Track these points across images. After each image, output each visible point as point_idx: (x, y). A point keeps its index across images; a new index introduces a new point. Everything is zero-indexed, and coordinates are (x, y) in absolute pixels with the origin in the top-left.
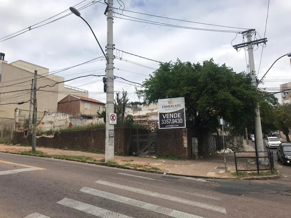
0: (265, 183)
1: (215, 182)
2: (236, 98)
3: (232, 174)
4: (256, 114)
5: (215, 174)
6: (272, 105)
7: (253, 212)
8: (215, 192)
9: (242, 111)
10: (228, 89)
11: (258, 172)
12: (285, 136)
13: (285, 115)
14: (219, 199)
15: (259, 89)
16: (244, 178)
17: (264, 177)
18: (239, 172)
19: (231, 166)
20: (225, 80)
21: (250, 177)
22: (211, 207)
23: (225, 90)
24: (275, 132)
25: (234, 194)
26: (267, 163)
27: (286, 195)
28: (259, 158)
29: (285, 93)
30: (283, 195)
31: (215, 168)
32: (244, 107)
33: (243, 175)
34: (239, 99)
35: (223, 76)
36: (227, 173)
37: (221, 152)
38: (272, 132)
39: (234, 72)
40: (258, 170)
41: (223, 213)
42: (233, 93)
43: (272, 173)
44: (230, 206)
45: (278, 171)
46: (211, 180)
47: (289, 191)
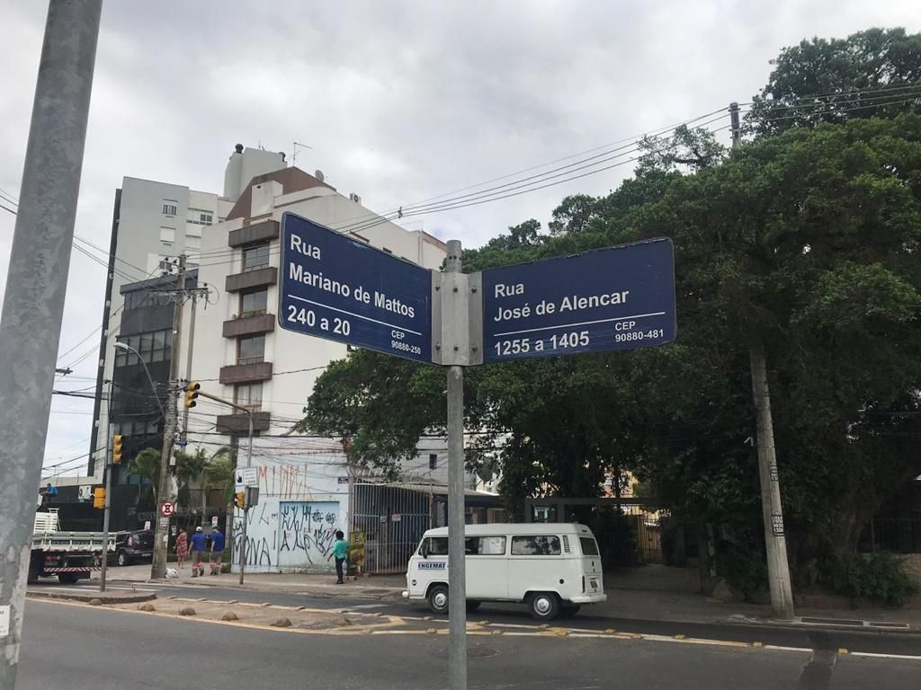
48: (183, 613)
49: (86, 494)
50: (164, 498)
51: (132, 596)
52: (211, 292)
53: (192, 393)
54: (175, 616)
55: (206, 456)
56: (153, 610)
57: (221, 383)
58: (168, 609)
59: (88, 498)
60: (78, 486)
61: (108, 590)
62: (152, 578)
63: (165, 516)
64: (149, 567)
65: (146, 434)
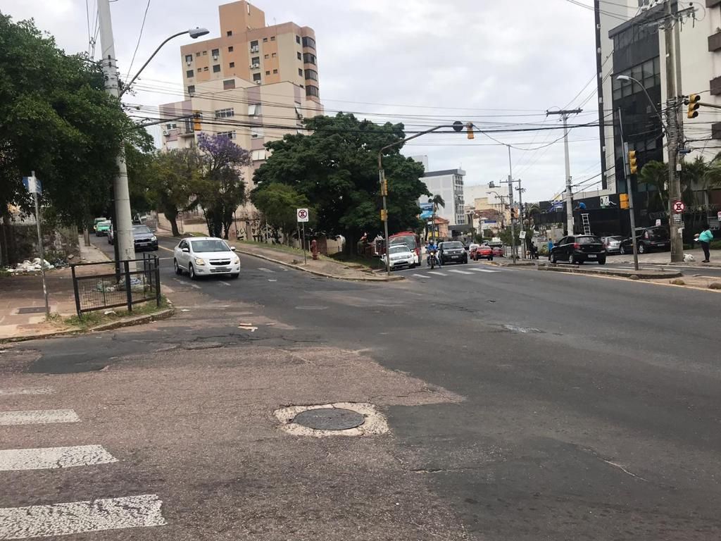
0: (147, 330)
1: (22, 349)
2: (68, 124)
3: (67, 321)
4: (118, 168)
5: (17, 327)
6: (141, 151)
7: (143, 401)
8: (30, 375)
9: (85, 160)
10: (45, 93)
11: (130, 308)
12: (168, 224)
13: (171, 176)
14: (50, 390)
15: (124, 106)
16: (98, 327)
17: (143, 317)
18: (85, 313)
19: (58, 303)
20: (39, 67)
21: (112, 323)
22: (33, 417)
23: (39, 95)
24: (145, 215)
25: (85, 370)
26: (142, 287)
27: (197, 348)
28: (131, 275)
29: (169, 126)
30: (190, 349)
31: (14, 312)
32: (90, 149)
33: (95, 320)
34: (78, 126)
35: (29, 53)
36: (53, 322)
37: (17, 270)
38: (138, 214)
39: (59, 50)
40: (130, 303)
41: (71, 424)
42: (61, 107)
43: (159, 306)
44: (85, 400)
45: (168, 301)
46: (9, 345)
47: (199, 340)
48: (712, 287)
49: (606, 202)
50: (675, 199)
51: (662, 274)
52: (697, 10)
53: (693, 105)
54: (705, 289)
55: (705, 162)
56: (683, 284)
57: (711, 94)
58: (697, 284)
59: (607, 205)
60: (599, 197)
61: (641, 270)
62: (672, 261)
63: (677, 213)
64: (669, 254)
65: (646, 151)
